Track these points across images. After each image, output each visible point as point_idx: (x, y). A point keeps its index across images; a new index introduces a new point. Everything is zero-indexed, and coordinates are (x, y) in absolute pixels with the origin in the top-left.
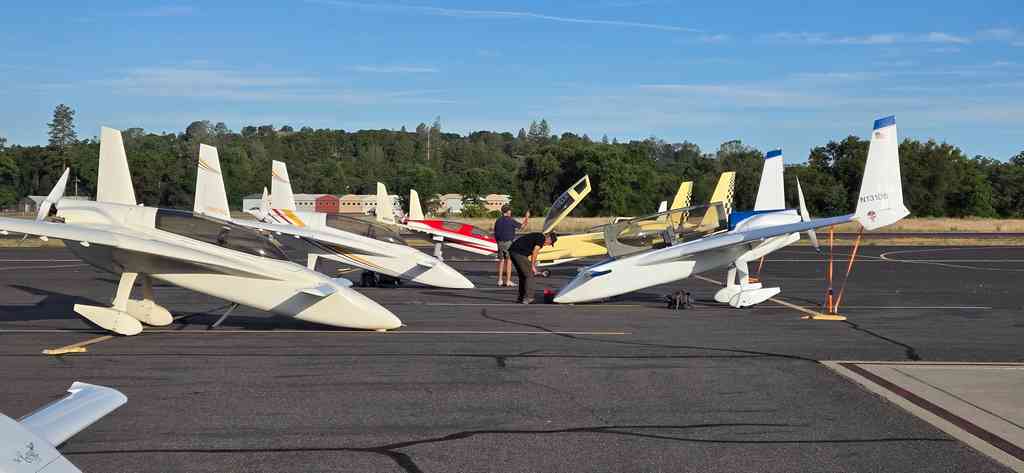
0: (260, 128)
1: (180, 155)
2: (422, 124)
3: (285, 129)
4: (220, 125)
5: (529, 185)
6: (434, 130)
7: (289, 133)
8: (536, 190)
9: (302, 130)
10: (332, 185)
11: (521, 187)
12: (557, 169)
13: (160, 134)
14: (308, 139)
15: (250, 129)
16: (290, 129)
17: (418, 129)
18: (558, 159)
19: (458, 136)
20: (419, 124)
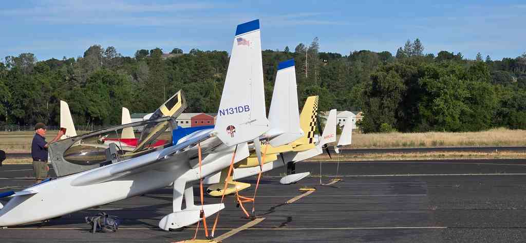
0: (152, 51)
1: (67, 78)
2: (300, 45)
3: (175, 51)
4: (110, 50)
5: (375, 101)
6: (312, 51)
7: (178, 55)
8: (381, 106)
9: (191, 52)
10: (208, 105)
11: (368, 104)
12: (401, 85)
13: (61, 59)
14: (192, 61)
15: (143, 53)
16: (180, 51)
17: (297, 49)
18: (403, 76)
19: (339, 56)
20: (298, 44)
